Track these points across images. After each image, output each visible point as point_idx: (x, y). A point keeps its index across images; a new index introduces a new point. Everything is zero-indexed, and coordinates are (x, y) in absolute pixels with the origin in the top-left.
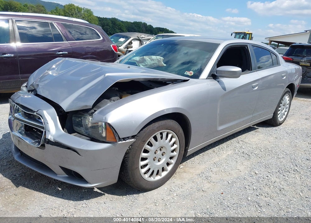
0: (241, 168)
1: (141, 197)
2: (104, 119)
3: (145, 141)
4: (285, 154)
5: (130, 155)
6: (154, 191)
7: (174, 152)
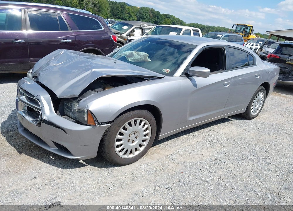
0: (205, 153)
1: (116, 170)
2: (87, 106)
3: (120, 127)
4: (247, 144)
5: (107, 136)
6: (127, 166)
7: (147, 136)
